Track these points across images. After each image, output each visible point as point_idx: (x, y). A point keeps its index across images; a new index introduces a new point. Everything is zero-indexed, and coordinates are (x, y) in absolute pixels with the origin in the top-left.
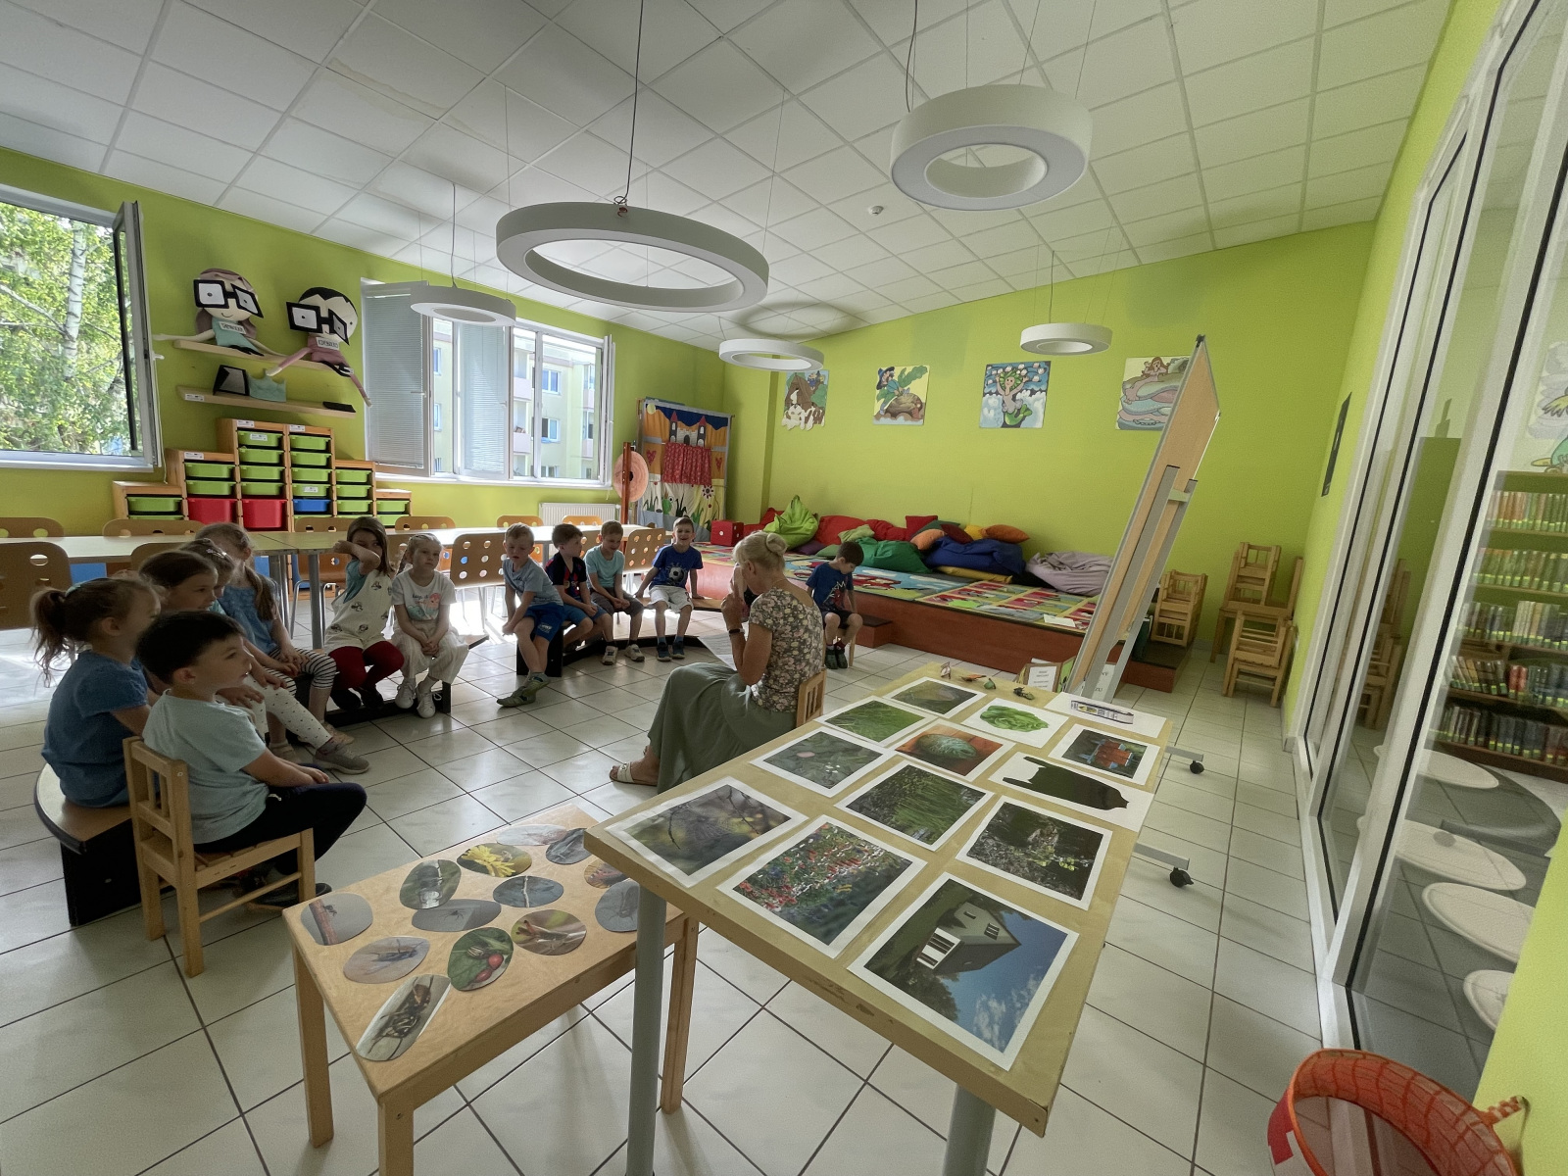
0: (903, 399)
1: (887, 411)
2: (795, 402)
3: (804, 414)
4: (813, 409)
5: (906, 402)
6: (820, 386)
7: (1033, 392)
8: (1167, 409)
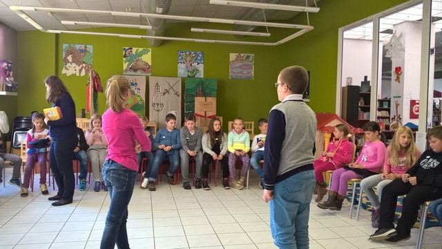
0: (139, 63)
1: (131, 68)
2: (70, 61)
3: (78, 68)
4: (84, 65)
5: (140, 64)
6: (88, 53)
7: (198, 64)
8: (245, 72)
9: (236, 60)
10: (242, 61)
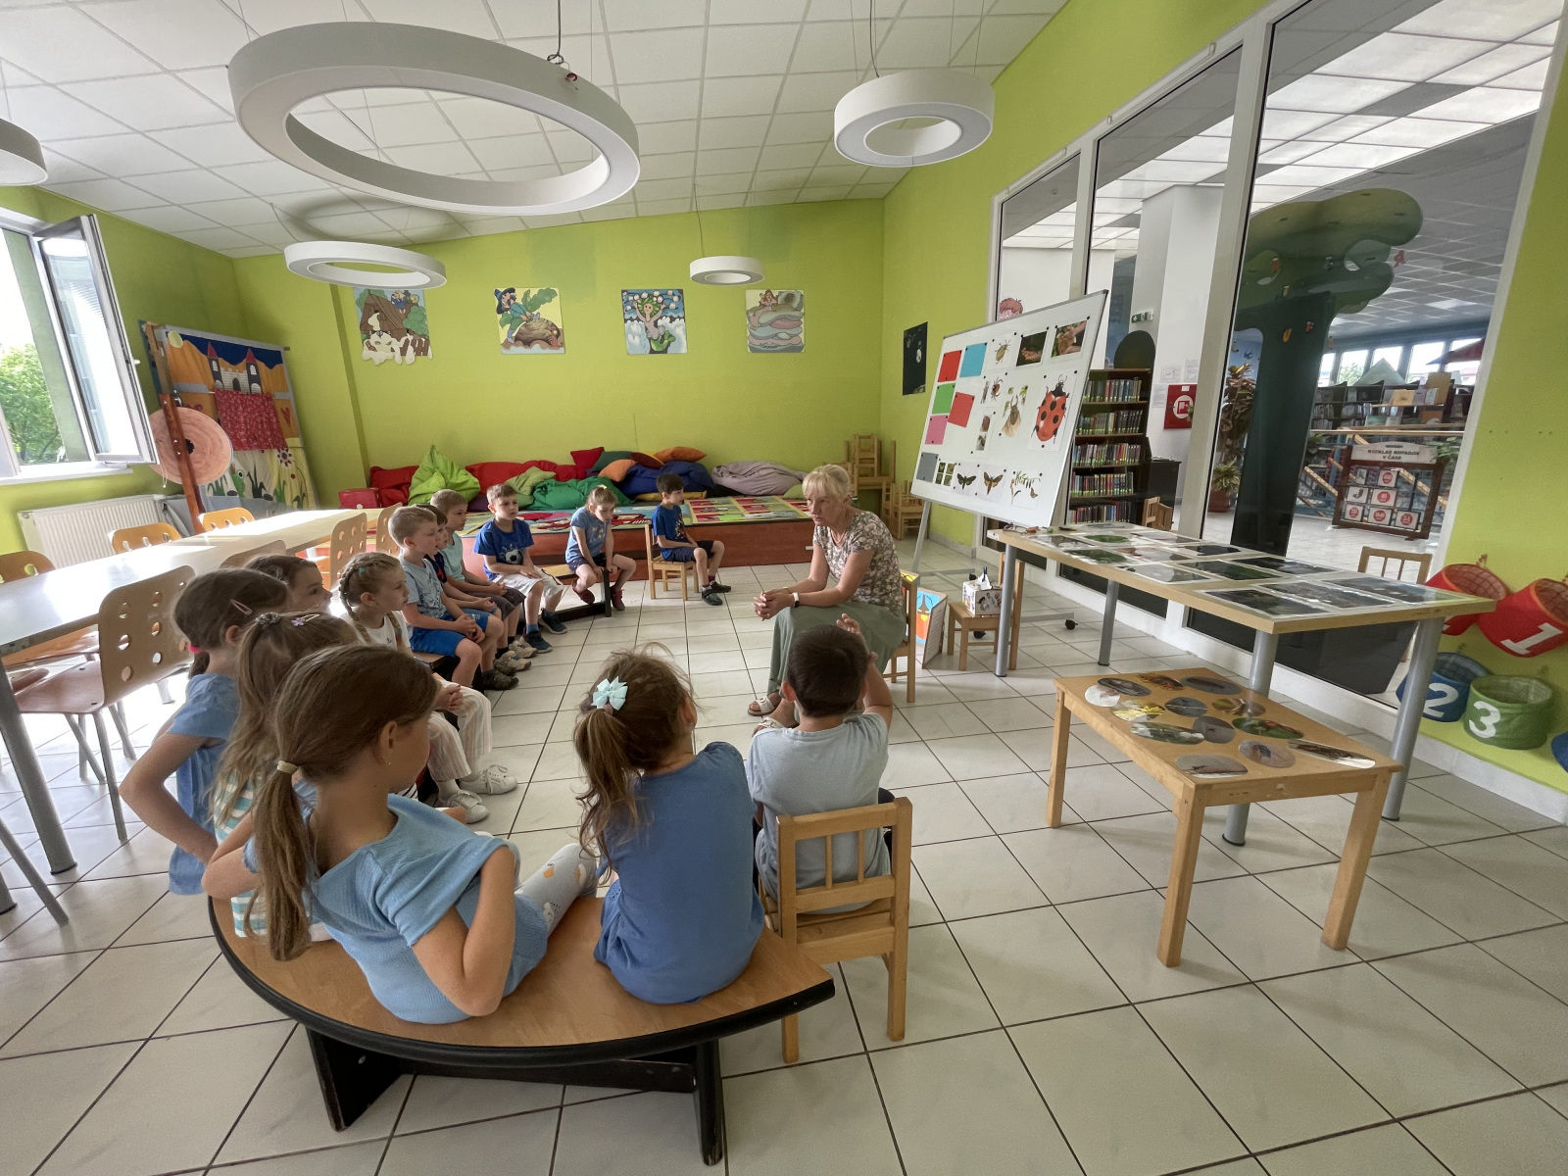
0: (534, 325)
1: (517, 339)
2: (377, 329)
3: (397, 345)
5: (538, 328)
6: (413, 308)
7: (672, 319)
8: (783, 335)
9: (762, 306)
10: (776, 307)
